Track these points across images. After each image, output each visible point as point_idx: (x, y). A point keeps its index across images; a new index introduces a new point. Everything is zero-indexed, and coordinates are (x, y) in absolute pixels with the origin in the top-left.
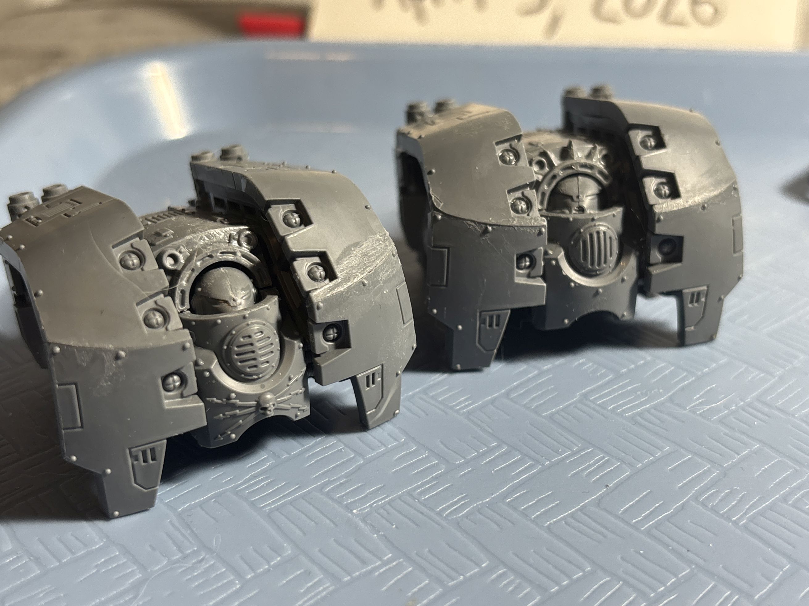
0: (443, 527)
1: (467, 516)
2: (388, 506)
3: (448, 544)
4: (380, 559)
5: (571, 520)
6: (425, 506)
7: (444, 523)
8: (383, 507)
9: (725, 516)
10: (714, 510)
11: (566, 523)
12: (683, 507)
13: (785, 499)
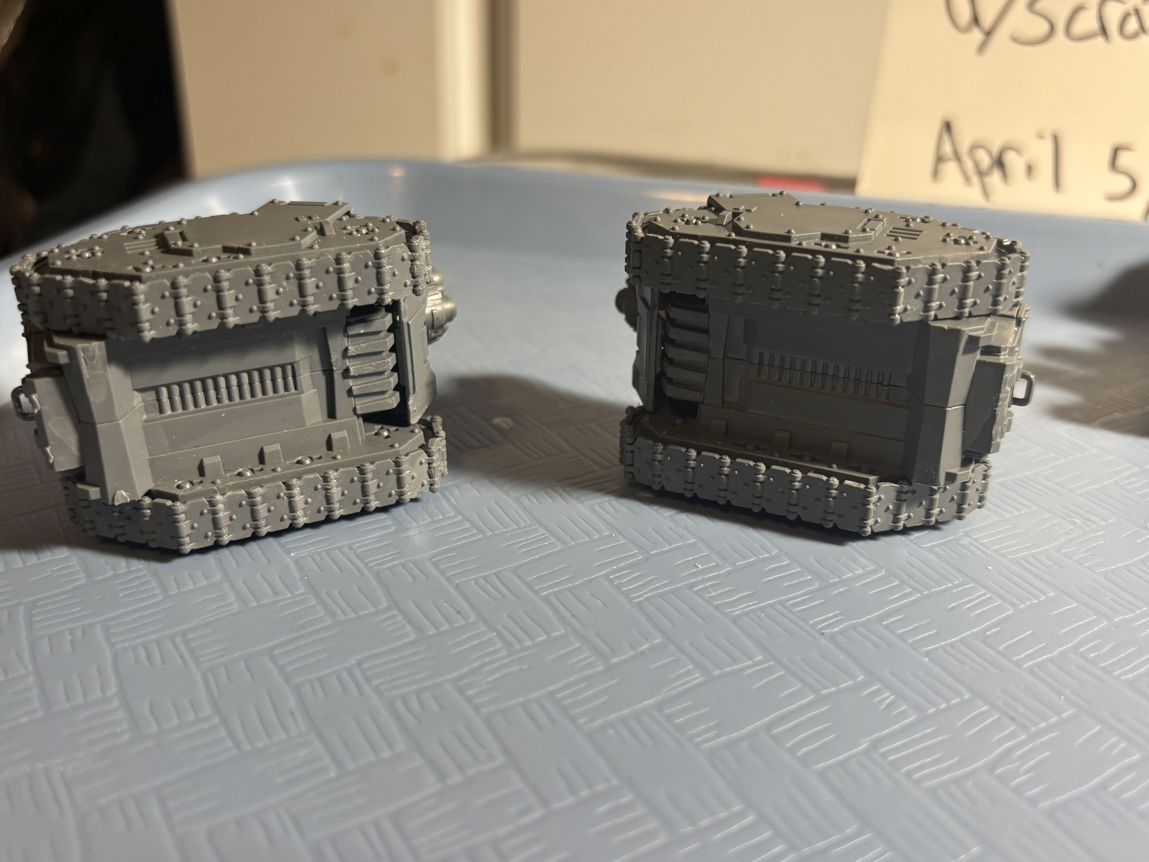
0: (363, 575)
1: (389, 569)
2: (325, 554)
3: (359, 589)
4: (292, 593)
5: (482, 581)
6: (357, 556)
7: (366, 571)
8: (319, 554)
9: (625, 593)
10: (618, 587)
11: (476, 583)
12: (590, 581)
13: (691, 586)
